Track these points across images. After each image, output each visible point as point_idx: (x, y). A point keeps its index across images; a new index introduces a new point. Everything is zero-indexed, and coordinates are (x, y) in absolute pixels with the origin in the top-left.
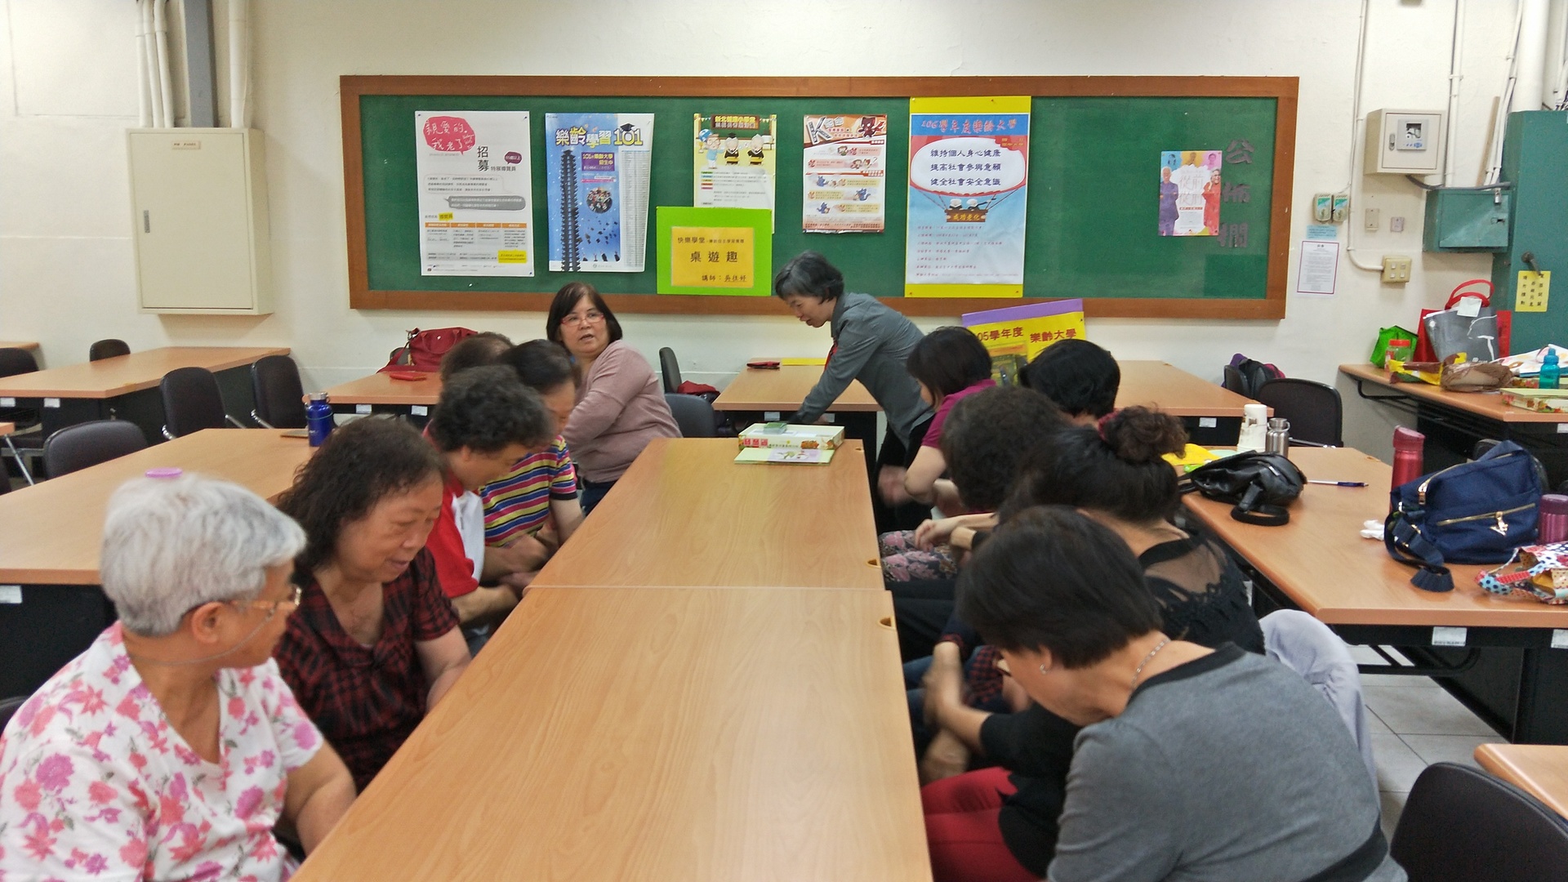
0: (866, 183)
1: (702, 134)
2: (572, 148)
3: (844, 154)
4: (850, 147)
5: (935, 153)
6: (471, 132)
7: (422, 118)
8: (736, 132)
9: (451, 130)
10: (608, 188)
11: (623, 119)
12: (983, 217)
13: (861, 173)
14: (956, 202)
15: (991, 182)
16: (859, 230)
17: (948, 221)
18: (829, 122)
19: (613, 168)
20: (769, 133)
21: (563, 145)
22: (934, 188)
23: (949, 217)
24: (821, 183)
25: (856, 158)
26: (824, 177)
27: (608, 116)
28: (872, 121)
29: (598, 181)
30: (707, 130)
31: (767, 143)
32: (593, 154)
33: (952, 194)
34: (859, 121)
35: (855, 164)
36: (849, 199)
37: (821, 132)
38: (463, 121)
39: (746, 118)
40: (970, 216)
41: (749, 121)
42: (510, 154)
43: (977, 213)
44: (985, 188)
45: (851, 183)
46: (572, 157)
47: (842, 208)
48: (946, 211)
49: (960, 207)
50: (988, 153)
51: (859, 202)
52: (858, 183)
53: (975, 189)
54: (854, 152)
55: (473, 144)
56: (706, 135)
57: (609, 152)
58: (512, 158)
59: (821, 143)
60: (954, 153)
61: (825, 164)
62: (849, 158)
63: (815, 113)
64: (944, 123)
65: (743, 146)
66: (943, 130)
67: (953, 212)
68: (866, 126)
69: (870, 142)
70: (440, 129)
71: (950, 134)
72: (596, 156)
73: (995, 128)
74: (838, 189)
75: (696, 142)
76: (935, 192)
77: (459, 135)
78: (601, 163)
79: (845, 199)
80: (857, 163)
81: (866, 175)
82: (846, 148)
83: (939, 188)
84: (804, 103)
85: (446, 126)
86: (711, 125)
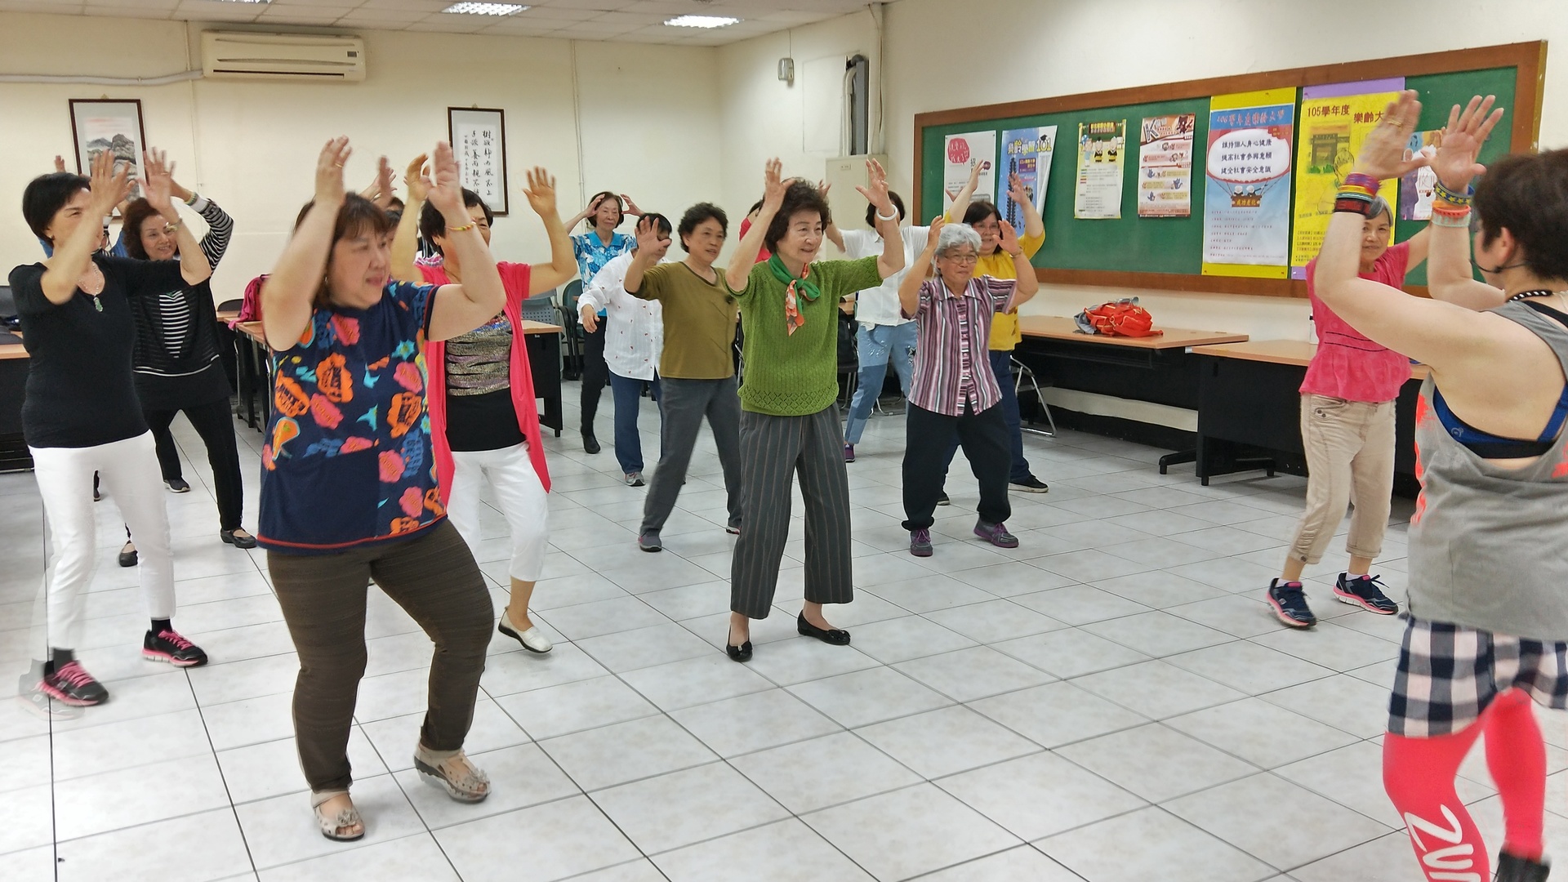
0: (1180, 173)
1: (1083, 139)
2: (1015, 156)
3: (1165, 149)
4: (1170, 143)
5: (1225, 145)
6: (968, 148)
7: (949, 138)
8: (1101, 136)
9: (959, 147)
10: (1031, 186)
11: (1042, 131)
12: (1258, 202)
13: (1177, 165)
14: (1238, 189)
15: (1264, 170)
16: (1174, 214)
17: (1233, 206)
18: (1158, 123)
19: (1034, 169)
20: (1121, 136)
21: (1011, 154)
22: (1224, 176)
23: (1234, 203)
24: (1150, 175)
25: (1174, 152)
26: (1154, 170)
27: (1033, 129)
28: (1185, 120)
29: (1026, 180)
30: (1085, 136)
31: (1119, 143)
32: (1024, 160)
33: (1236, 182)
34: (1177, 120)
35: (1173, 158)
36: (1168, 188)
37: (1152, 132)
38: (963, 141)
39: (1108, 124)
40: (1249, 201)
41: (1109, 127)
42: (986, 163)
43: (1253, 198)
44: (1259, 175)
45: (1170, 174)
46: (1015, 163)
47: (1162, 196)
48: (1232, 197)
49: (1242, 193)
50: (1262, 143)
51: (1175, 190)
52: (1174, 174)
53: (1252, 176)
54: (1173, 147)
55: (968, 157)
56: (1085, 140)
57: (1033, 157)
58: (986, 165)
59: (1152, 141)
60: (1238, 144)
61: (1154, 158)
62: (1169, 153)
63: (1150, 116)
64: (1233, 117)
65: (1105, 146)
66: (1232, 124)
67: (1237, 198)
68: (1181, 124)
69: (1184, 138)
70: (955, 148)
71: (1237, 127)
72: (1027, 161)
73: (1267, 120)
74: (1161, 179)
75: (1080, 145)
76: (1225, 180)
77: (962, 151)
78: (1029, 166)
79: (1166, 188)
80: (1175, 156)
81: (1180, 167)
82: (1167, 144)
83: (1227, 176)
84: (1143, 109)
85: (957, 145)
86: (1088, 132)
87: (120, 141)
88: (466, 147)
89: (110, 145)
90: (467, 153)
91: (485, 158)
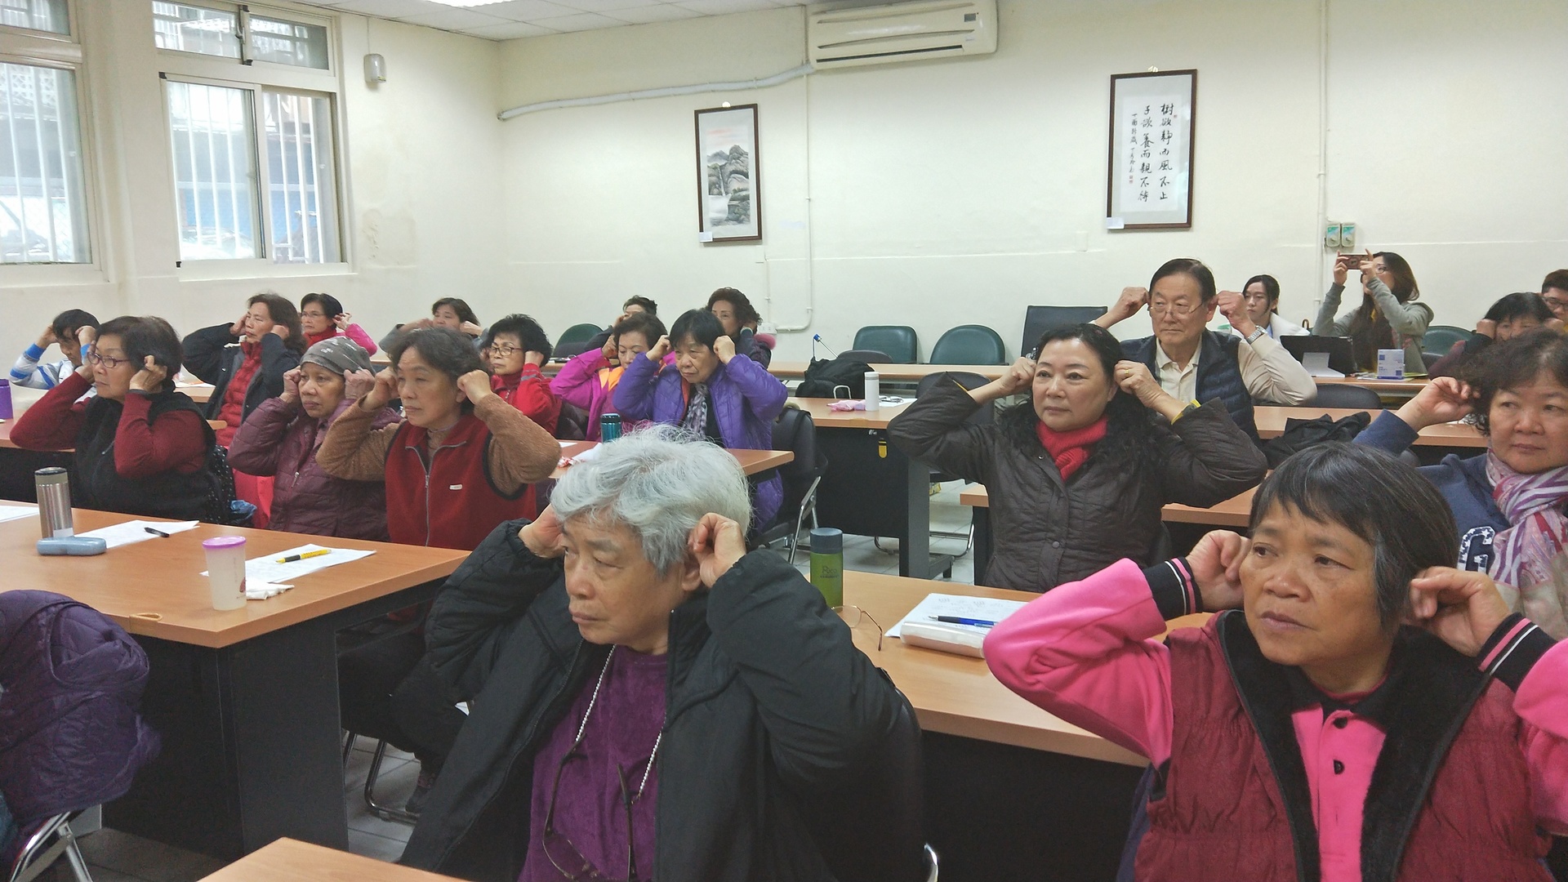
87: (737, 154)
88: (1134, 131)
89: (727, 158)
90: (1134, 140)
91: (1163, 145)
